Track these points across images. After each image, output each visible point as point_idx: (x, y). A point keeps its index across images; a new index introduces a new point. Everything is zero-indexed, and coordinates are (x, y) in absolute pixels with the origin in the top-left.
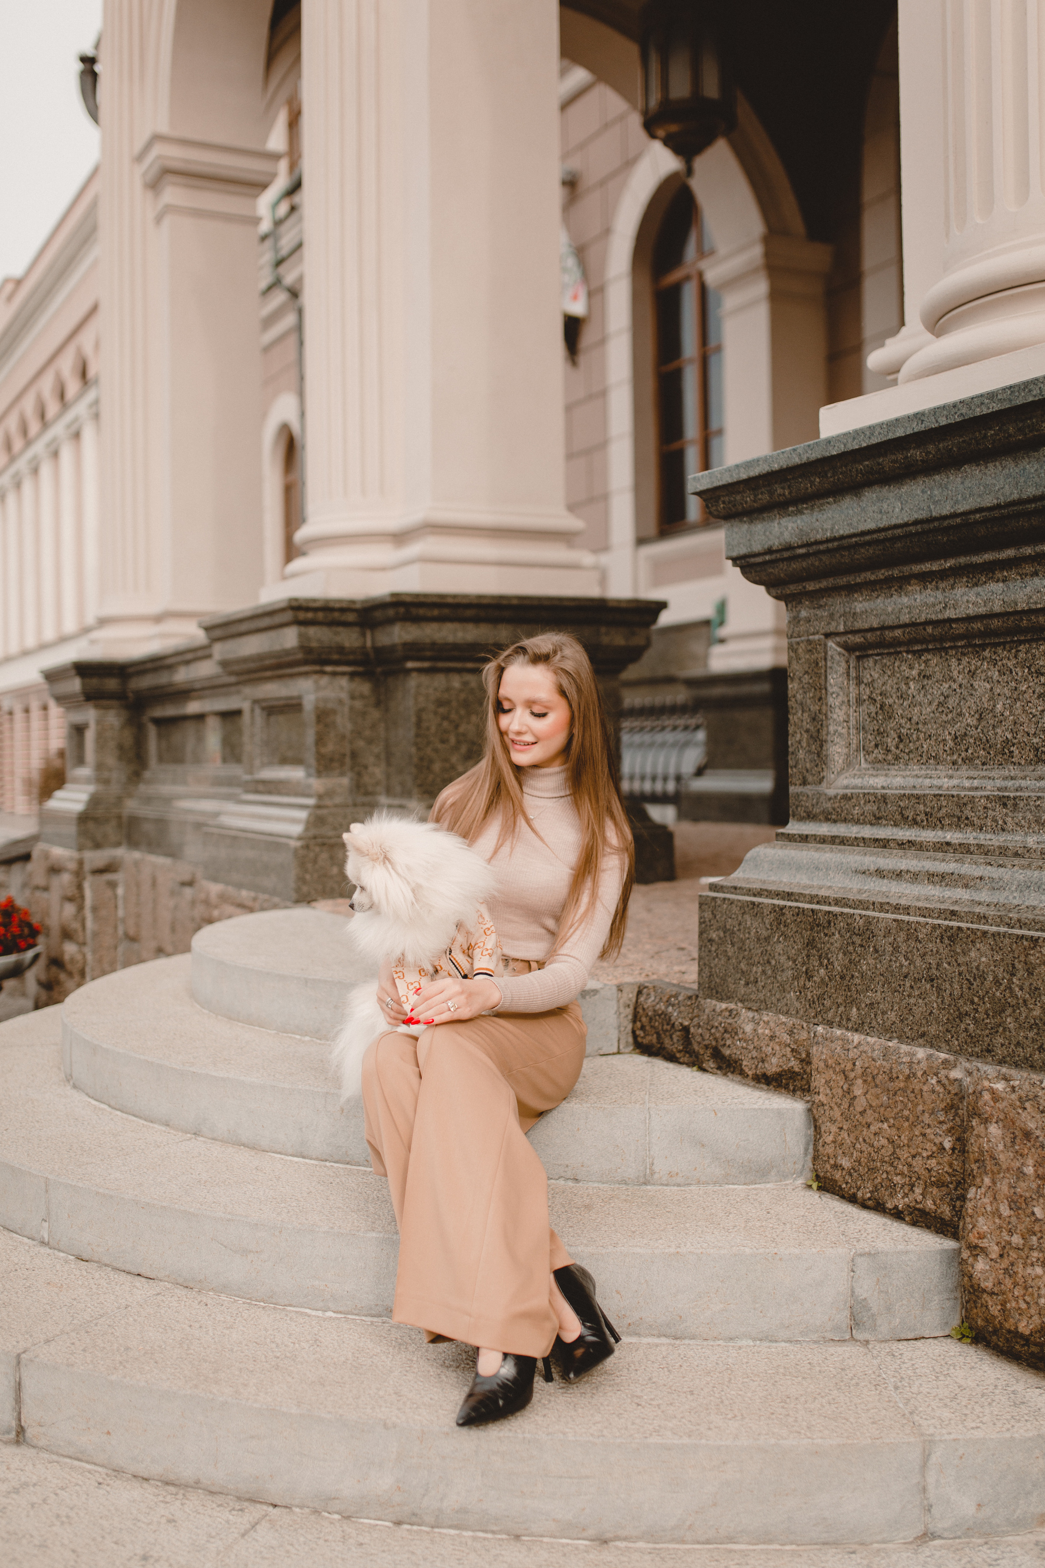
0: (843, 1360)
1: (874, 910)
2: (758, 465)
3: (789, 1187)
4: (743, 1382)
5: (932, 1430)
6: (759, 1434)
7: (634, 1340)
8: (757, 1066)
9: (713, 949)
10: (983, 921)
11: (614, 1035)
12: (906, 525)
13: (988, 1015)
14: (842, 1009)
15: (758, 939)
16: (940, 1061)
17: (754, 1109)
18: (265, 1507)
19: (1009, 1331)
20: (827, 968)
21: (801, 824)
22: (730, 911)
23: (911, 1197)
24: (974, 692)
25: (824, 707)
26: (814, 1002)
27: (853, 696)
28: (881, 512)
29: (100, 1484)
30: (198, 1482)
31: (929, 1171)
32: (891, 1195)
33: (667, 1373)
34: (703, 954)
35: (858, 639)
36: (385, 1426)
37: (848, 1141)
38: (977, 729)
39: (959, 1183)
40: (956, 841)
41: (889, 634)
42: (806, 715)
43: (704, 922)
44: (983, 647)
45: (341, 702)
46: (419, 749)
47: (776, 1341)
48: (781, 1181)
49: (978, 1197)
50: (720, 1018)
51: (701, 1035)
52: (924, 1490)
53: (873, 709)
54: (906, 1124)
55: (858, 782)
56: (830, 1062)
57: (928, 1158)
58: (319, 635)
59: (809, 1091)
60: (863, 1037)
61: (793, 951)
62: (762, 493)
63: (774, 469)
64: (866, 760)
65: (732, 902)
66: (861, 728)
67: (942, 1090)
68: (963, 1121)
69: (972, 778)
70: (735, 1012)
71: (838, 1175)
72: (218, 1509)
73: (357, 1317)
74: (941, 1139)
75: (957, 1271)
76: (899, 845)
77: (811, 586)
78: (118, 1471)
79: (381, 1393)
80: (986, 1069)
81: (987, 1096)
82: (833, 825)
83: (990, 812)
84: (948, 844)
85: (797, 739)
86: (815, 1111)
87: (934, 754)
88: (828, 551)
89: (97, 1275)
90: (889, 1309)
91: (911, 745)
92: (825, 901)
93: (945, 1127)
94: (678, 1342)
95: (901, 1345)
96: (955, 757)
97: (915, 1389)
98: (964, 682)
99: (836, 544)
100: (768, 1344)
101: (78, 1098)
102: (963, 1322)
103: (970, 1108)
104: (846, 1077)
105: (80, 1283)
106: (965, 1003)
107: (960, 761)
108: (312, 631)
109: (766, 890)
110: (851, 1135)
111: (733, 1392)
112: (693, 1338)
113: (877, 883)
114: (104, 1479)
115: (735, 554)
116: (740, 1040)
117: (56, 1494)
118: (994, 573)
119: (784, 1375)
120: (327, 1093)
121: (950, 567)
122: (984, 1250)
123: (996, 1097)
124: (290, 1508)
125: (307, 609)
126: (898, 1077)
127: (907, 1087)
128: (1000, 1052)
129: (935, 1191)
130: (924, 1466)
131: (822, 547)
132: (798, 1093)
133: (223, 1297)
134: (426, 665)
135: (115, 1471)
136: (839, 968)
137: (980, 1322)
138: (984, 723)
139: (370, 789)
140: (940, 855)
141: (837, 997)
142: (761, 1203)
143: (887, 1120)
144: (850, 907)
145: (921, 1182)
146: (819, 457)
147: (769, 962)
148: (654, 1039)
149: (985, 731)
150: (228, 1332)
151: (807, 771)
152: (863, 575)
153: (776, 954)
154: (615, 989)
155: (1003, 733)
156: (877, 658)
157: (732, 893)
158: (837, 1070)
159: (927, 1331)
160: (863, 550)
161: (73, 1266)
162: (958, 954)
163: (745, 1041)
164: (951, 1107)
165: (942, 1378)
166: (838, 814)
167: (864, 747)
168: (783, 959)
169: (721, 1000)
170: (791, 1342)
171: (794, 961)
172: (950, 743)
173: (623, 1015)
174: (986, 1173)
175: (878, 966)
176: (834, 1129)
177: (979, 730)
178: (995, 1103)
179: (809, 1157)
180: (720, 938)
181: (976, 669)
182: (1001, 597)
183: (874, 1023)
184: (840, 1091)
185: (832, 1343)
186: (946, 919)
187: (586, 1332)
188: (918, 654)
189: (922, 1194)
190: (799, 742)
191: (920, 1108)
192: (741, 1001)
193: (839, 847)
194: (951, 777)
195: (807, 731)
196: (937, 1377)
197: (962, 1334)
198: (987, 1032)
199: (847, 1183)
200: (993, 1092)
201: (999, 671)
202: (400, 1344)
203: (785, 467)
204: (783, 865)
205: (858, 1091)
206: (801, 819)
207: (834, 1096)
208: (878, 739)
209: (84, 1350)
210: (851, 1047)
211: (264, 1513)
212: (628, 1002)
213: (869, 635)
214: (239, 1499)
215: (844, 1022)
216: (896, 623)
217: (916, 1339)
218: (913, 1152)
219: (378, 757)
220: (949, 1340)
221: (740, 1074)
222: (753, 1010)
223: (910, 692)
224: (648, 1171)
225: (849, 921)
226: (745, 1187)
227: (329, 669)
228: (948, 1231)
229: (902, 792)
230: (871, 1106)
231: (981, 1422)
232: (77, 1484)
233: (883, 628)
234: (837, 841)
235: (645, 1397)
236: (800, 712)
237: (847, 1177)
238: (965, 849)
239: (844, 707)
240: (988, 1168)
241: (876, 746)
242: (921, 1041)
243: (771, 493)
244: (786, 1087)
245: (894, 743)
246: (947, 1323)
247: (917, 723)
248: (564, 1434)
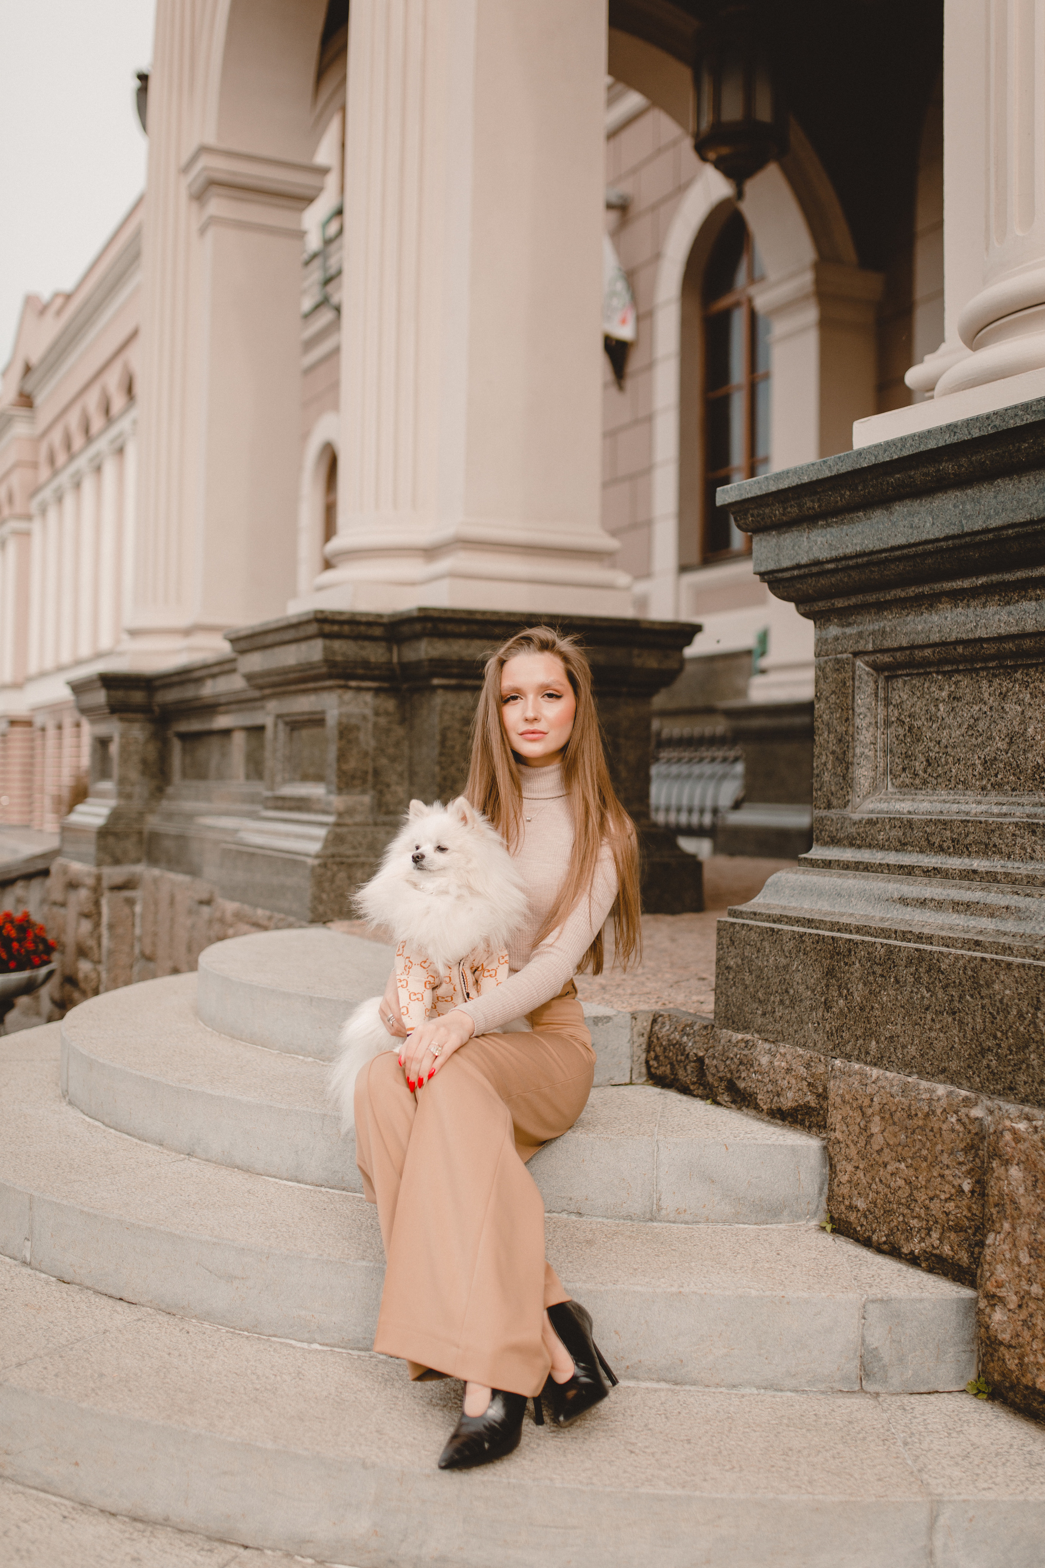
0: (851, 1412)
1: (896, 939)
2: (788, 477)
3: (802, 1228)
4: (744, 1432)
5: (940, 1490)
6: (757, 1488)
7: (632, 1383)
8: (772, 1101)
9: (731, 977)
10: (1008, 952)
11: (627, 1064)
12: (937, 540)
13: (1011, 1051)
14: (861, 1041)
15: (777, 967)
16: (961, 1098)
17: (767, 1145)
18: (235, 1548)
19: (1027, 1387)
20: (846, 999)
21: (825, 848)
22: (749, 937)
23: (928, 1241)
24: (1004, 715)
25: (851, 728)
26: (832, 1035)
27: (881, 717)
28: (912, 527)
29: (65, 1517)
30: (167, 1519)
31: (947, 1214)
32: (907, 1240)
33: (664, 1420)
34: (720, 982)
35: (887, 658)
36: (364, 1466)
37: (864, 1181)
38: (1007, 753)
39: (977, 1229)
40: (983, 869)
41: (918, 654)
42: (832, 736)
43: (722, 949)
44: (1015, 668)
45: (364, 718)
46: (442, 768)
47: (781, 1390)
48: (793, 1222)
49: (997, 1243)
50: (735, 1049)
51: (716, 1066)
52: (931, 1554)
53: (901, 731)
54: (924, 1164)
55: (884, 806)
56: (847, 1097)
57: (946, 1200)
58: (344, 649)
59: (825, 1127)
60: (881, 1072)
61: (812, 980)
62: (791, 506)
63: (803, 482)
64: (893, 784)
65: (750, 928)
66: (888, 751)
67: (962, 1129)
68: (983, 1162)
69: (1000, 804)
70: (751, 1044)
71: (853, 1217)
72: (187, 1548)
73: (344, 1351)
74: (959, 1181)
75: (974, 1321)
76: (924, 872)
77: (840, 603)
78: (84, 1505)
79: (363, 1430)
80: (1007, 1107)
81: (1008, 1136)
82: (858, 850)
83: (1019, 839)
84: (975, 872)
85: (823, 761)
86: (830, 1149)
87: (962, 779)
88: (857, 567)
89: (77, 1298)
90: (901, 1360)
91: (939, 769)
92: (846, 928)
93: (964, 1168)
94: (678, 1388)
95: (914, 1399)
96: (984, 782)
97: (925, 1446)
98: (995, 704)
99: (865, 559)
100: (773, 1393)
101: (73, 1114)
102: (979, 1377)
103: (991, 1148)
104: (863, 1114)
105: (59, 1305)
106: (988, 1038)
107: (989, 786)
108: (337, 644)
109: (786, 917)
110: (867, 1175)
111: (733, 1443)
112: (694, 1383)
113: (900, 911)
114: (70, 1513)
115: (763, 569)
116: (755, 1072)
117: (18, 1527)
118: (1026, 591)
119: (788, 1426)
120: (325, 1115)
121: (982, 584)
122: (1002, 1300)
123: (1017, 1138)
124: (261, 1550)
125: (333, 622)
126: (916, 1115)
127: (925, 1125)
128: (1022, 1090)
129: (953, 1236)
130: (932, 1527)
131: (851, 563)
132: (814, 1129)
133: (206, 1325)
134: (453, 682)
135: (82, 1504)
136: (858, 999)
137: (996, 1377)
138: (1014, 747)
139: (392, 808)
140: (966, 883)
141: (856, 1029)
142: (771, 1244)
143: (904, 1160)
144: (872, 935)
145: (939, 1226)
146: (850, 469)
147: (787, 992)
148: (667, 1070)
149: (1016, 755)
150: (207, 1361)
151: (832, 794)
152: (893, 593)
153: (795, 983)
154: (628, 1017)
155: (1033, 758)
156: (906, 679)
157: (752, 919)
158: (855, 1106)
159: (941, 1385)
160: (893, 566)
161: (53, 1288)
162: (982, 986)
163: (760, 1074)
164: (971, 1148)
165: (954, 1435)
166: (863, 839)
167: (891, 770)
168: (801, 988)
169: (737, 1030)
170: (797, 1391)
171: (813, 991)
172: (980, 768)
173: (636, 1045)
174: (1007, 1219)
175: (899, 998)
176: (850, 1168)
177: (1009, 755)
178: (1016, 1143)
179: (824, 1198)
180: (738, 966)
181: (1008, 691)
182: (1034, 616)
183: (893, 1058)
184: (857, 1128)
185: (840, 1395)
186: (969, 949)
187: (580, 1373)
188: (948, 674)
189: (939, 1239)
190: (825, 764)
191: (939, 1147)
192: (758, 1032)
193: (863, 873)
194: (980, 803)
195: (833, 752)
196: (949, 1434)
197: (978, 1389)
198: (1010, 1068)
199: (862, 1226)
200: (1014, 1132)
201: (1031, 694)
202: (387, 1380)
203: (815, 479)
204: (804, 891)
205: (875, 1129)
206: (825, 844)
207: (850, 1134)
208: (906, 762)
209: (56, 1375)
210: (869, 1082)
211: (234, 1554)
212: (643, 1031)
213: (898, 654)
214: (209, 1538)
215: (863, 1056)
216: (926, 641)
217: (929, 1393)
218: (931, 1194)
219: (401, 775)
220: (964, 1396)
221: (755, 1108)
222: (769, 1041)
223: (939, 714)
224: (655, 1206)
225: (870, 950)
226: (756, 1227)
227: (353, 683)
228: (966, 1279)
229: (929, 817)
230: (888, 1144)
231: (994, 1483)
232: (41, 1517)
233: (912, 647)
234: (861, 867)
235: (640, 1444)
236: (826, 733)
237: (862, 1219)
238: (991, 878)
239: (871, 729)
240: (1008, 1212)
241: (904, 769)
242: (941, 1077)
243: (800, 507)
244: (802, 1123)
245: (922, 767)
246: (962, 1377)
247: (946, 747)
248: (551, 1480)
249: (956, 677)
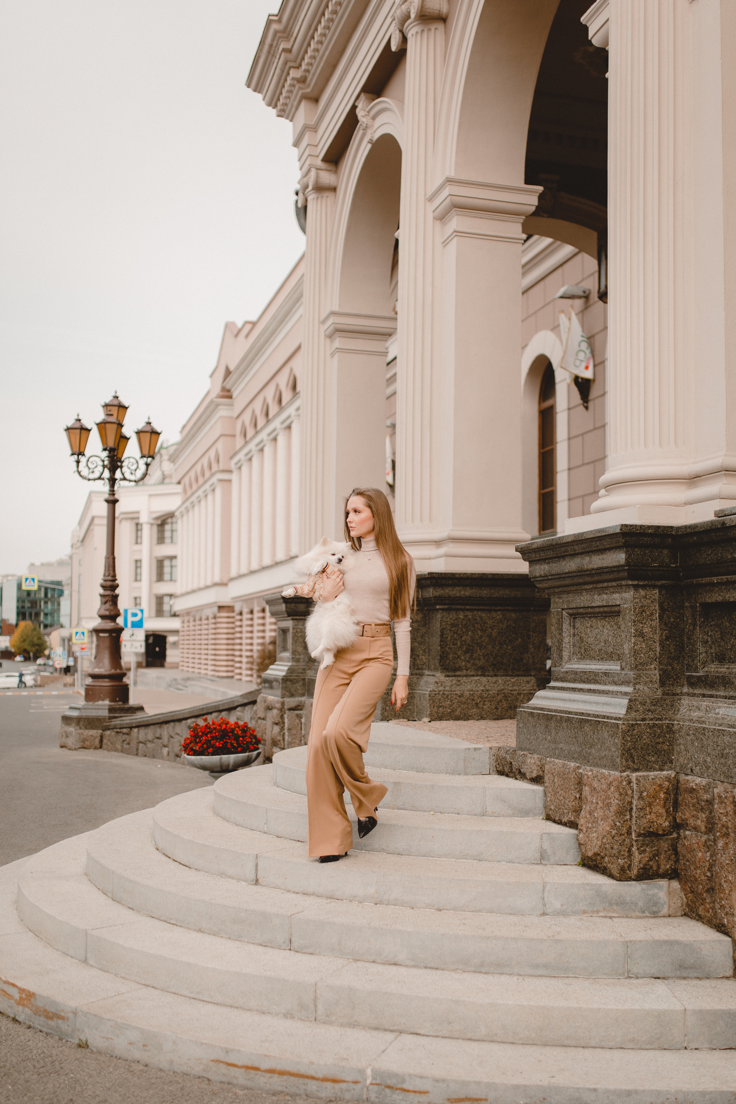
0: (534, 868)
2: (534, 544)
3: (536, 818)
5: (548, 880)
8: (530, 775)
11: (488, 767)
13: (588, 749)
14: (554, 751)
15: (533, 726)
20: (551, 736)
22: (525, 716)
23: (568, 817)
24: (604, 633)
25: (561, 637)
26: (547, 749)
27: (571, 633)
28: (570, 566)
29: (283, 893)
31: (573, 806)
32: (564, 818)
34: (518, 734)
35: (571, 611)
37: (553, 799)
39: (579, 809)
40: (593, 689)
41: (580, 610)
42: (556, 640)
43: (518, 720)
44: (606, 617)
46: (442, 648)
47: (513, 863)
48: (534, 816)
49: (582, 813)
50: (521, 758)
51: (516, 765)
52: (543, 898)
53: (578, 638)
54: (568, 790)
55: (571, 666)
56: (550, 771)
57: (572, 802)
59: (543, 781)
60: (559, 760)
61: (542, 730)
62: (537, 554)
64: (575, 658)
65: (526, 712)
66: (574, 645)
67: (577, 777)
68: (581, 787)
69: (600, 665)
70: (526, 755)
71: (551, 813)
74: (576, 794)
76: (578, 690)
77: (556, 590)
80: (588, 768)
82: (562, 683)
83: (603, 678)
84: (590, 689)
85: (554, 649)
86: (545, 789)
87: (593, 657)
88: (557, 578)
89: (284, 841)
90: (554, 853)
91: (588, 653)
92: (552, 711)
93: (577, 790)
95: (557, 866)
97: (552, 874)
98: (602, 629)
99: (559, 576)
100: (511, 864)
101: (279, 790)
102: (581, 860)
104: (553, 776)
107: (599, 659)
109: (538, 708)
110: (554, 797)
117: (268, 894)
121: (592, 588)
122: (582, 830)
124: (342, 900)
126: (566, 774)
127: (568, 776)
128: (591, 761)
129: (574, 813)
130: (543, 890)
132: (541, 784)
135: (287, 891)
136: (554, 735)
139: (420, 667)
141: (553, 747)
145: (571, 811)
148: (502, 768)
151: (558, 662)
152: (570, 588)
153: (538, 732)
154: (488, 749)
155: (610, 649)
156: (579, 619)
157: (529, 709)
158: (551, 773)
159: (569, 862)
161: (275, 839)
163: (527, 766)
164: (578, 783)
165: (564, 872)
166: (564, 679)
167: (575, 653)
169: (522, 751)
170: (520, 863)
171: (542, 734)
172: (598, 652)
173: (491, 759)
174: (585, 804)
175: (563, 734)
176: (550, 796)
178: (589, 779)
179: (544, 807)
181: (604, 625)
183: (562, 755)
184: (552, 781)
185: (530, 864)
188: (589, 618)
189: (570, 815)
191: (571, 784)
192: (528, 751)
197: (580, 864)
198: (588, 755)
199: (553, 816)
200: (588, 776)
204: (544, 698)
205: (556, 780)
206: (555, 681)
207: (550, 783)
208: (579, 650)
210: (555, 764)
211: (334, 900)
212: (494, 754)
213: (574, 610)
214: (327, 897)
215: (554, 756)
217: (564, 865)
218: (569, 800)
219: (424, 651)
220: (575, 866)
221: (525, 779)
222: (530, 753)
223: (588, 632)
224: (484, 810)
226: (518, 817)
228: (575, 827)
230: (559, 785)
232: (274, 892)
233: (577, 608)
234: (562, 689)
237: (554, 813)
238: (594, 691)
239: (569, 637)
240: (585, 802)
241: (578, 653)
242: (571, 759)
243: (540, 555)
244: (538, 782)
245: (583, 652)
246: (574, 861)
247: (590, 644)
249: (592, 619)
